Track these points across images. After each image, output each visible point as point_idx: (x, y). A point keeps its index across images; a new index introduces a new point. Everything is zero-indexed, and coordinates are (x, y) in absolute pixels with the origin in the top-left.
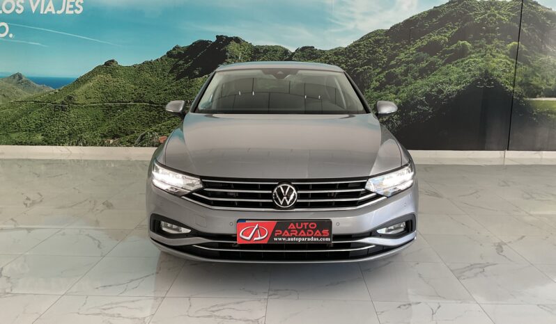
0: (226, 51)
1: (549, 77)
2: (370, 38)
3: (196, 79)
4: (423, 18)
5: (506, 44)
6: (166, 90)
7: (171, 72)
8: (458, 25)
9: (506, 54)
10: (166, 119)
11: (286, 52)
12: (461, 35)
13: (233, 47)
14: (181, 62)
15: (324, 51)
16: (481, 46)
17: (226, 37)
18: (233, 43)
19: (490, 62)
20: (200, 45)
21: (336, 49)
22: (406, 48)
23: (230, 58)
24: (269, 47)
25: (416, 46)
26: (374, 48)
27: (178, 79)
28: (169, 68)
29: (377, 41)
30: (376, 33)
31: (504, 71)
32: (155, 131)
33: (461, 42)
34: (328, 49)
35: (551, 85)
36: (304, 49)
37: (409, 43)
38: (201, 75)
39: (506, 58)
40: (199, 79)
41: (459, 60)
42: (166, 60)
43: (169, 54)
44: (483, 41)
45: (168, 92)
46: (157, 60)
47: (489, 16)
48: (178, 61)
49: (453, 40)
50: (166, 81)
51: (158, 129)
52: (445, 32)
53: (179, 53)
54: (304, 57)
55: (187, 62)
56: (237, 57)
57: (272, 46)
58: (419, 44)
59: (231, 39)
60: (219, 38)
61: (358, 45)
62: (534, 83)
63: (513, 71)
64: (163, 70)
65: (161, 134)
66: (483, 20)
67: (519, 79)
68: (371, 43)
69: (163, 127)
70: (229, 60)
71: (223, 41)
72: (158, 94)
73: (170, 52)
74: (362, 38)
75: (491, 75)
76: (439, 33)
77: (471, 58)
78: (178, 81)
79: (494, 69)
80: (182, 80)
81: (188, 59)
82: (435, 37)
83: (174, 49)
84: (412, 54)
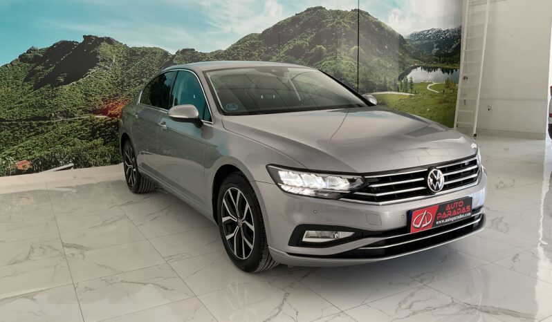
0: (96, 54)
1: (380, 75)
2: (245, 41)
3: (60, 87)
4: (288, 23)
5: (350, 48)
6: (21, 102)
7: (27, 80)
8: (315, 31)
9: (351, 56)
10: (24, 138)
11: (166, 54)
12: (318, 40)
13: (104, 48)
14: (39, 68)
15: (205, 54)
16: (333, 50)
17: (96, 37)
18: (104, 44)
19: (340, 64)
20: (64, 47)
21: (216, 52)
22: (277, 52)
23: (102, 61)
24: (146, 48)
25: (285, 50)
26: (250, 51)
27: (36, 88)
28: (23, 75)
29: (252, 45)
30: (251, 37)
31: (350, 71)
32: (10, 155)
33: (318, 46)
34: (209, 52)
35: (381, 81)
36: (184, 51)
37: (279, 48)
38: (66, 82)
39: (350, 60)
40: (65, 87)
41: (318, 63)
42: (18, 65)
43: (23, 58)
44: (334, 45)
45: (23, 104)
46: (6, 66)
47: (337, 23)
48: (36, 67)
49: (312, 44)
50: (20, 91)
51: (14, 152)
52: (306, 37)
53: (36, 57)
54: (185, 59)
55: (47, 67)
56: (111, 60)
57: (150, 48)
58: (287, 48)
59: (102, 40)
60: (87, 38)
61: (237, 48)
62: (371, 80)
63: (356, 71)
64: (16, 78)
65: (17, 159)
66: (333, 26)
67: (361, 77)
68: (247, 47)
69: (20, 149)
70: (100, 64)
71: (92, 42)
72: (10, 108)
73: (24, 55)
74: (239, 41)
75: (342, 75)
76: (301, 38)
77: (326, 60)
78: (37, 91)
79: (344, 70)
80: (42, 89)
81: (49, 62)
82: (299, 42)
83: (29, 52)
84: (283, 57)
